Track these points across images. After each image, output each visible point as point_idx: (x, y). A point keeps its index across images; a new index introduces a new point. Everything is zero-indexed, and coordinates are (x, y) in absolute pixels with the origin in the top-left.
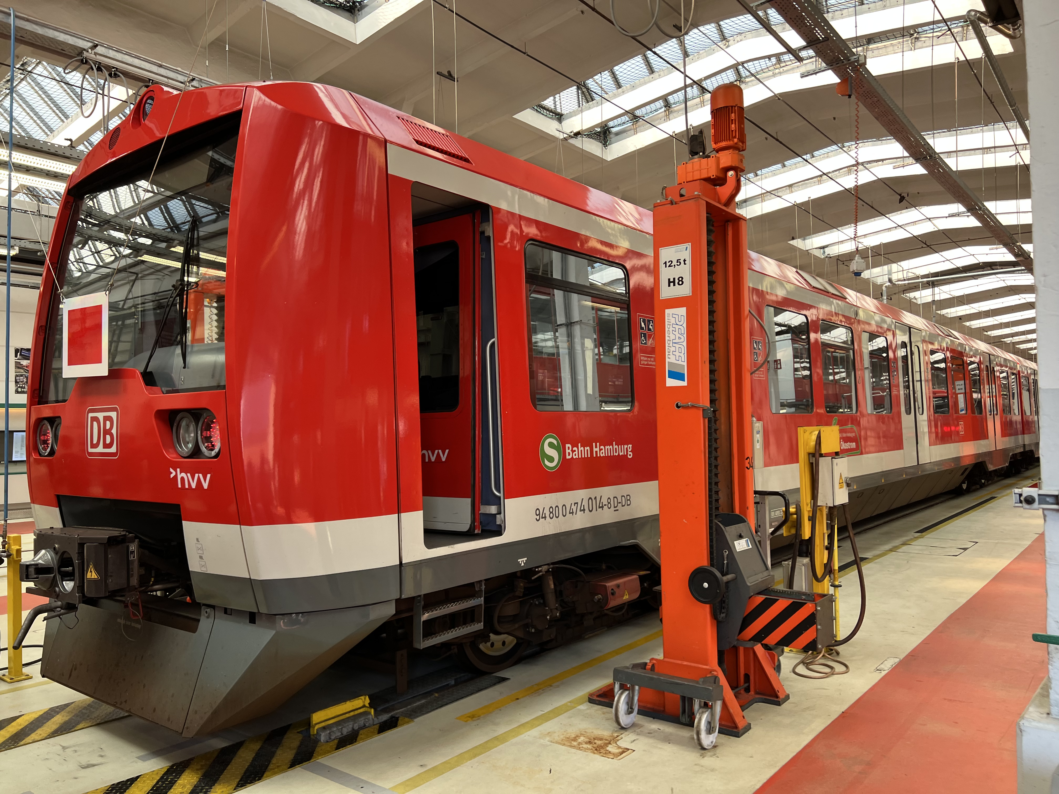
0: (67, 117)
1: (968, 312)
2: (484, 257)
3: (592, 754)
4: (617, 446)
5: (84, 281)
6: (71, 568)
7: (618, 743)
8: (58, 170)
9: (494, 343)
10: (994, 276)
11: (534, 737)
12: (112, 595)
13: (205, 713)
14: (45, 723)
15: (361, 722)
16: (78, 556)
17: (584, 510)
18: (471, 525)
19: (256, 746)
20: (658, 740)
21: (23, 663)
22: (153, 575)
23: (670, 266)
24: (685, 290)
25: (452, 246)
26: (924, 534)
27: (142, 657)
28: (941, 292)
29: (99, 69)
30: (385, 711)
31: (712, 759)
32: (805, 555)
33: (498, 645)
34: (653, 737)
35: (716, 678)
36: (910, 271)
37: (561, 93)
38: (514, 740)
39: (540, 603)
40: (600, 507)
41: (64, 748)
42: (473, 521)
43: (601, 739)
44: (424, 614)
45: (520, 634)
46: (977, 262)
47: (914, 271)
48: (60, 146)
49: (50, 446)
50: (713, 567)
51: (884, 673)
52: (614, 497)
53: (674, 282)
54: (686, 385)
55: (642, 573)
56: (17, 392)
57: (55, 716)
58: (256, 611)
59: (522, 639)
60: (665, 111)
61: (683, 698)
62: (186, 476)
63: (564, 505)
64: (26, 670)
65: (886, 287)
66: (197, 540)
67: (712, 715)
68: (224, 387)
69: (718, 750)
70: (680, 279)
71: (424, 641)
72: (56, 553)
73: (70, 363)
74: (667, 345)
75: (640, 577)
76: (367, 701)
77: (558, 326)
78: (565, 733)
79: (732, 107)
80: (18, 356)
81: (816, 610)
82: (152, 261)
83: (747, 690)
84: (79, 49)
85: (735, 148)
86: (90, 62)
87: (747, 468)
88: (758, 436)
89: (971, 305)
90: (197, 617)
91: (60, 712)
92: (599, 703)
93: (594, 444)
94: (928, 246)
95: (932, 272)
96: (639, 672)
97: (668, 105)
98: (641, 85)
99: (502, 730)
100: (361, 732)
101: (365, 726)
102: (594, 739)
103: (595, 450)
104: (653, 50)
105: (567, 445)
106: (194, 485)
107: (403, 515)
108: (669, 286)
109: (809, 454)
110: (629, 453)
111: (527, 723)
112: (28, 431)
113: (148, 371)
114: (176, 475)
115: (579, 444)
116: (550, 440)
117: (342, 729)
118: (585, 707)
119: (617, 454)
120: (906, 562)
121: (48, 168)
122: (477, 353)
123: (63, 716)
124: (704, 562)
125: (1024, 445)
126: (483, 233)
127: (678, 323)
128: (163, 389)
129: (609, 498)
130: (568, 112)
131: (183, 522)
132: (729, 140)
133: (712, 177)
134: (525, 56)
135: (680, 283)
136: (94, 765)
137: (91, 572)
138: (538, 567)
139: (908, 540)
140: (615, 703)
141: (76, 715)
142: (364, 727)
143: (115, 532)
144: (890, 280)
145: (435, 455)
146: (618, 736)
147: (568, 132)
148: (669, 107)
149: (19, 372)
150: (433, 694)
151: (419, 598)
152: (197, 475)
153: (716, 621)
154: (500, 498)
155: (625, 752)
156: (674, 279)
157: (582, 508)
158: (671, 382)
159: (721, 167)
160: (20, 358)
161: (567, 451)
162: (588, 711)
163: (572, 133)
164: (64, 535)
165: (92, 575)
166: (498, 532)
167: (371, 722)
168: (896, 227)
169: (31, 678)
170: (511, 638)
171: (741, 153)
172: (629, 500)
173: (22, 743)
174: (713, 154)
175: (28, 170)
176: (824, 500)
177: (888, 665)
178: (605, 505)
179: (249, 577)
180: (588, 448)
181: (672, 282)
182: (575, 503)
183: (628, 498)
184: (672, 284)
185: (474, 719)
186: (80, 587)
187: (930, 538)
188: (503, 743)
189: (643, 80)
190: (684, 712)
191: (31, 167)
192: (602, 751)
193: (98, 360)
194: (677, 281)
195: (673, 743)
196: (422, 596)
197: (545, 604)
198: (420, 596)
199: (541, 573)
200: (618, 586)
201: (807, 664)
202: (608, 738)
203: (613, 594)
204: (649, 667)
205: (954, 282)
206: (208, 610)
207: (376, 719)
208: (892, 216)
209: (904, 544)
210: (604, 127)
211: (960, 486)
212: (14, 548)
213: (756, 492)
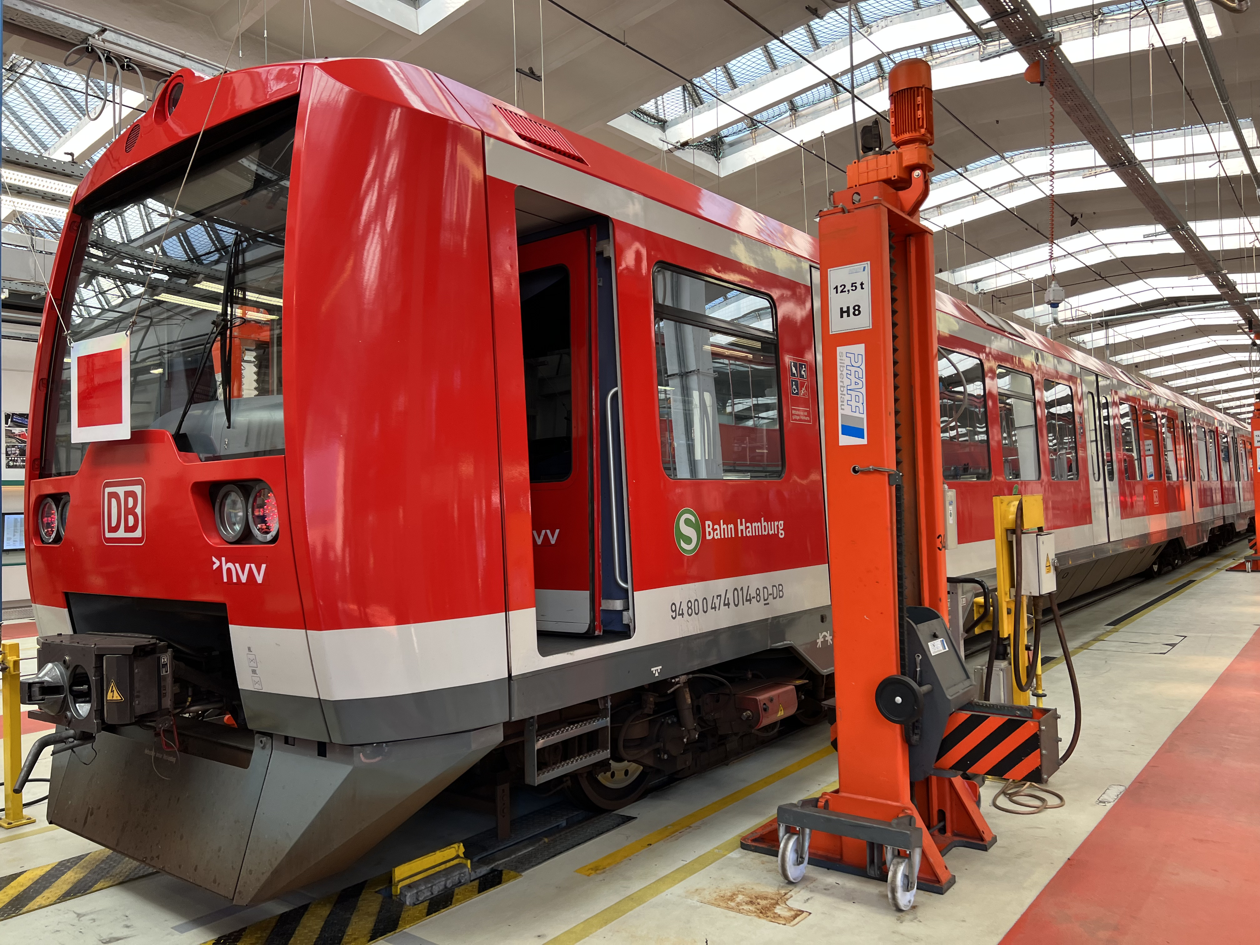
0: (64, 131)
1: (1147, 358)
2: (601, 284)
3: (756, 919)
4: (766, 523)
5: (88, 328)
6: (86, 687)
7: (788, 903)
8: (56, 192)
9: (616, 393)
10: (1179, 314)
11: (679, 896)
12: (141, 721)
13: (263, 873)
14: (54, 882)
15: (455, 877)
16: (95, 672)
17: (728, 604)
18: (590, 625)
19: (325, 912)
20: (838, 898)
21: (24, 803)
22: (190, 694)
23: (842, 292)
24: (864, 322)
25: (562, 271)
26: (1117, 627)
27: (179, 799)
28: (1116, 334)
29: (109, 60)
30: (483, 862)
31: (912, 924)
32: (1001, 657)
33: (619, 775)
34: (832, 895)
35: (911, 818)
36: (1080, 309)
37: (666, 95)
38: (654, 900)
39: (673, 722)
40: (747, 601)
41: (79, 916)
42: (593, 620)
43: (766, 898)
44: (538, 740)
45: (649, 762)
46: (1160, 297)
47: (1084, 309)
48: (59, 162)
49: (55, 530)
50: (905, 675)
51: (1109, 806)
52: (764, 588)
53: (848, 311)
54: (866, 443)
55: (799, 682)
56: (8, 466)
57: (66, 872)
58: (325, 739)
59: (650, 767)
60: (791, 115)
61: (872, 845)
62: (234, 567)
63: (705, 598)
64: (26, 812)
65: (1050, 328)
66: (249, 649)
67: (910, 866)
68: (281, 451)
69: (920, 913)
70: (857, 308)
71: (538, 775)
72: (67, 668)
73: (80, 425)
74: (839, 392)
75: (798, 688)
76: (462, 850)
77: (668, 376)
78: (718, 891)
79: (918, 88)
80: (9, 423)
81: (1040, 730)
82: (172, 301)
83: (943, 830)
84: (82, 34)
85: (922, 140)
86: (98, 51)
87: (939, 548)
88: (951, 507)
89: (1151, 350)
90: (249, 748)
91: (71, 868)
92: (756, 850)
93: (739, 520)
94: (1103, 278)
95: (1105, 310)
96: (809, 810)
97: (794, 109)
98: (763, 83)
99: (636, 886)
100: (457, 890)
101: (460, 882)
102: (757, 898)
103: (740, 528)
104: (781, 38)
105: (707, 523)
106: (244, 579)
107: (512, 614)
108: (842, 317)
109: (1007, 530)
110: (781, 532)
111: (666, 877)
112: (27, 513)
113: (180, 433)
114: (221, 566)
115: (722, 521)
116: (686, 516)
117: (432, 887)
118: (737, 854)
119: (766, 533)
120: (1104, 662)
121: (45, 189)
122: (594, 407)
123: (76, 873)
124: (892, 669)
125: (1224, 517)
126: (601, 253)
127: (854, 364)
128: (201, 456)
129: (758, 589)
130: (673, 118)
131: (230, 626)
132: (915, 130)
133: (893, 179)
134: (624, 47)
135: (857, 312)
136: (118, 939)
137: (112, 691)
138: (674, 678)
139: (1100, 635)
140: (781, 851)
141: (92, 872)
142: (459, 884)
143: (144, 640)
144: (1056, 321)
145: (542, 537)
146: (786, 894)
147: (674, 142)
148: (796, 111)
149: (11, 442)
150: (541, 840)
151: (531, 720)
152: (248, 566)
153: (907, 745)
154: (626, 590)
155: (799, 915)
156: (848, 308)
157: (726, 602)
158: (845, 440)
159: (904, 165)
160: (12, 425)
161: (707, 530)
162: (743, 860)
163: (679, 144)
164: (76, 644)
165: (113, 695)
166: (626, 633)
167: (467, 877)
168: (1065, 256)
169: (34, 822)
170: (634, 765)
171: (930, 147)
172: (782, 591)
173: (25, 909)
174: (894, 149)
175: (20, 192)
176: (1029, 588)
177: (1113, 794)
178: (754, 598)
179: (317, 697)
180: (732, 526)
181: (845, 312)
182: (718, 596)
183: (781, 589)
184: (845, 315)
185: (598, 872)
186: (98, 711)
187: (1126, 631)
188: (640, 905)
189: (765, 77)
190: (872, 862)
191: (23, 187)
192: (769, 914)
193: (118, 420)
194: (852, 311)
195: (859, 902)
196: (536, 718)
197: (680, 723)
198: (532, 717)
199: (678, 685)
200: (771, 700)
201: (1010, 794)
202: (773, 897)
203: (765, 710)
204: (821, 803)
205: (1132, 322)
206: (264, 739)
207: (473, 873)
208: (1061, 242)
209: (1096, 639)
210: (716, 137)
211: (1151, 567)
212: (11, 659)
213: (950, 580)
